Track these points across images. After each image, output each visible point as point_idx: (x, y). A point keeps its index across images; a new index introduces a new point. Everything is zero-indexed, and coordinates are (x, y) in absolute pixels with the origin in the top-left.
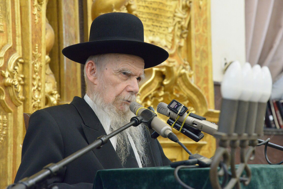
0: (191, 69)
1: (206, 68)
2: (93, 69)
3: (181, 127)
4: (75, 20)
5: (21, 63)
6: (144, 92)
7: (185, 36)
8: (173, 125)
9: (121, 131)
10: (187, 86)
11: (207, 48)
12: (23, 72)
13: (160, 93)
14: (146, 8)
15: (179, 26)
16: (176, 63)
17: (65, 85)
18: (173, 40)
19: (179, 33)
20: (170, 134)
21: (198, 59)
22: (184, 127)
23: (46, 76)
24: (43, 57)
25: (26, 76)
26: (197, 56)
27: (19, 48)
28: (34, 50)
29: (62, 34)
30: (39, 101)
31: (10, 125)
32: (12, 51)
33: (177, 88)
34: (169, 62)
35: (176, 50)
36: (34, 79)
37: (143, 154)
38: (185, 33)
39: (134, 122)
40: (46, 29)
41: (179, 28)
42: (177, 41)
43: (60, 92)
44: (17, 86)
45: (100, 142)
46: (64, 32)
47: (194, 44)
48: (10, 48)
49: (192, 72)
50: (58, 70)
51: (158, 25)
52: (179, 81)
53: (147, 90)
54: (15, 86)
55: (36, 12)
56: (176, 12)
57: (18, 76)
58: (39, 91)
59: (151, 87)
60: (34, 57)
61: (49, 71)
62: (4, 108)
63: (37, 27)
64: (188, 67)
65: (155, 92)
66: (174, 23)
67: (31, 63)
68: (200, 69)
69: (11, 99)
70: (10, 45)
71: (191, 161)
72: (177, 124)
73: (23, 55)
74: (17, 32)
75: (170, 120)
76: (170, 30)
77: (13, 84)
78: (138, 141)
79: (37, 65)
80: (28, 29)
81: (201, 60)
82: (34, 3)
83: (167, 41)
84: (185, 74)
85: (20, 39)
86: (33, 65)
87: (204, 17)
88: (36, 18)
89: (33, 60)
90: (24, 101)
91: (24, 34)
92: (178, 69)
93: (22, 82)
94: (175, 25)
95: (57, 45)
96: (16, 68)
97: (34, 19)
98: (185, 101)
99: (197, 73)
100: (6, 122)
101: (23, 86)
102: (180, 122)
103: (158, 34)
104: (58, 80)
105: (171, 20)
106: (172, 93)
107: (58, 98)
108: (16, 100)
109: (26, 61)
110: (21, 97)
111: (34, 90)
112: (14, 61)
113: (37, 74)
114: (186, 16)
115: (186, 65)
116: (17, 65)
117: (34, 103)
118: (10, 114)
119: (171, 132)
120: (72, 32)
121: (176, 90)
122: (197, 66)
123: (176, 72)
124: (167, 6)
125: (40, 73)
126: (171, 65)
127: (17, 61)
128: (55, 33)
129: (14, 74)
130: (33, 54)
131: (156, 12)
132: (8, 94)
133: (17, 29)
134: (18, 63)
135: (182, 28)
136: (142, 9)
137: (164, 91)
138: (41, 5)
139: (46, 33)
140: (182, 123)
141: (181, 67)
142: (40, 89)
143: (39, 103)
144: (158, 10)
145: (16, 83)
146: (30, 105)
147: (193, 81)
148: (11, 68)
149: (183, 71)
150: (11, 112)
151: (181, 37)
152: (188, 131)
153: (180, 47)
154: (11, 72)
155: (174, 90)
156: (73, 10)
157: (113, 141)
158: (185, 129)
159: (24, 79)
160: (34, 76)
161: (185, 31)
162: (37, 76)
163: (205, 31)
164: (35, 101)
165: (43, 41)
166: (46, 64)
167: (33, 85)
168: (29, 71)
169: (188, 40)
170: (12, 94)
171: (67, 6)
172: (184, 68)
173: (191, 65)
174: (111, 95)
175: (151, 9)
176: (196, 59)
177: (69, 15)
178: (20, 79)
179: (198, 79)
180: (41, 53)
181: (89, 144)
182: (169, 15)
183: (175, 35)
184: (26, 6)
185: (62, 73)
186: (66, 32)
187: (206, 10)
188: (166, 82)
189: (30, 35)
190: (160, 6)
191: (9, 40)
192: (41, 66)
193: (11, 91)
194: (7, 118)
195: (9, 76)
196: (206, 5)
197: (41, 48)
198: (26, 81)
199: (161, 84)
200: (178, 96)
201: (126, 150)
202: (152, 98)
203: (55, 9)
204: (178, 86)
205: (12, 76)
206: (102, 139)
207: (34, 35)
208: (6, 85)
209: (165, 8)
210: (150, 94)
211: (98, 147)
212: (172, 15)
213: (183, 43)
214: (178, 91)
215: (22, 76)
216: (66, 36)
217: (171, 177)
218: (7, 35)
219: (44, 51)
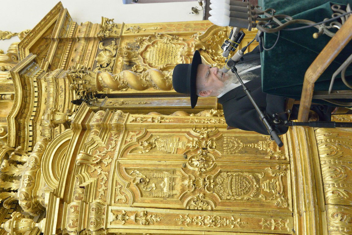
0: (196, 33)
1: (195, 24)
2: (204, 92)
3: (237, 43)
4: (170, 99)
5: (195, 129)
6: (210, 61)
7: (177, 37)
8: (235, 48)
9: (239, 77)
10: (206, 36)
11: (184, 24)
12: (200, 128)
13: (210, 51)
14: (162, 60)
15: (171, 40)
16: (193, 42)
17: (206, 106)
18: (180, 44)
19: (176, 41)
20: (242, 51)
21: (190, 29)
22: (236, 42)
23: (201, 116)
24: (192, 118)
25: (203, 126)
26: (188, 30)
27: (187, 130)
28: (188, 122)
29: (178, 107)
30: (216, 120)
31: (229, 135)
32: (189, 134)
33: (207, 42)
34: (192, 46)
35: (185, 42)
36: (204, 122)
37: (251, 65)
38: (176, 37)
39: (235, 71)
40: (176, 115)
41: (173, 41)
42: (180, 42)
43: (211, 108)
44: (208, 131)
45: (247, 91)
46: (177, 106)
47: (181, 32)
48: (188, 134)
49: (198, 33)
50: (198, 109)
51: (171, 53)
52: (203, 40)
53: (208, 59)
54: (208, 132)
55: (168, 121)
56: (164, 43)
57: (202, 131)
58: (210, 120)
59: (207, 57)
60: (192, 122)
61: (199, 114)
62: (220, 138)
63: (176, 120)
64: (195, 35)
65: (210, 54)
66: (170, 43)
67: (195, 124)
68: (196, 28)
69: (215, 135)
70: (186, 134)
71: (259, 41)
72: (235, 46)
73: (191, 128)
74: (179, 131)
75: (232, 50)
76: (174, 46)
77: (207, 134)
78: (243, 68)
79: (196, 121)
80: (177, 125)
81: (191, 27)
82: (163, 122)
83: (180, 48)
84: (199, 37)
85: (182, 129)
86: (196, 123)
87: (166, 26)
88: (171, 120)
89: (194, 123)
90: (216, 128)
91: (180, 127)
92: (196, 41)
93: (206, 129)
94: (171, 43)
95: (184, 109)
96: (198, 132)
97: (172, 122)
98: (215, 37)
99: (198, 30)
100: (228, 138)
101: (208, 128)
102: (234, 44)
103: (176, 52)
104: (203, 109)
105: (169, 45)
106: (210, 45)
107: (213, 110)
108: (215, 132)
109: (194, 126)
110: (214, 129)
111: (210, 122)
112: (194, 133)
113: (201, 121)
114: (166, 37)
115: (193, 36)
116: (197, 131)
117: (217, 123)
118: (223, 135)
119: (241, 51)
120: (177, 101)
121: (208, 42)
122: (194, 30)
123: (198, 42)
124: (161, 48)
125: (200, 119)
126: (194, 45)
127: (194, 131)
128: (178, 111)
129: (202, 133)
130: (190, 123)
131: (164, 54)
132: (212, 136)
133: (177, 131)
134: (196, 130)
135: (173, 39)
136: (163, 62)
137: (209, 49)
138: (164, 118)
139: (178, 115)
140: (234, 43)
141: (195, 39)
142: (209, 120)
143: (217, 120)
144: (163, 53)
145: (206, 132)
146: (218, 125)
147: (204, 33)
148: (198, 134)
149: (197, 38)
150: (222, 135)
151: (178, 39)
152: (239, 40)
153: (184, 40)
154: (201, 134)
155: (208, 43)
156: (165, 100)
157: (245, 82)
158: (238, 42)
159: (204, 128)
160: (202, 122)
161: (174, 37)
162: (202, 121)
163: (174, 25)
164: (216, 122)
165: (183, 117)
166: (195, 116)
167: (208, 123)
168: (200, 125)
169: (180, 35)
170: (213, 134)
171: (162, 104)
172: (196, 38)
173: (194, 33)
174: (218, 83)
175: (162, 56)
176: (190, 31)
177: (167, 103)
178: (204, 130)
179: (202, 29)
180: (189, 119)
181: (247, 95)
182: (165, 46)
183: (177, 43)
184: (165, 125)
185: (199, 107)
186: (177, 105)
187: (162, 25)
188: (204, 48)
189: (180, 124)
190: (161, 51)
191: (184, 135)
192: (197, 119)
193: (211, 134)
194: (225, 136)
195: (203, 135)
196: (160, 25)
197: (187, 119)
198: (205, 127)
199: (205, 51)
200: (212, 41)
201: (249, 74)
202: (213, 57)
203: (165, 110)
204: (206, 41)
205: (202, 134)
206: (245, 90)
207: (180, 122)
208: (207, 137)
209: (162, 49)
210: (211, 57)
211: (250, 92)
212: (166, 45)
213: (181, 38)
214: (209, 41)
215: (202, 129)
216: (179, 105)
217: (269, 52)
218: (181, 136)
219: (188, 117)
